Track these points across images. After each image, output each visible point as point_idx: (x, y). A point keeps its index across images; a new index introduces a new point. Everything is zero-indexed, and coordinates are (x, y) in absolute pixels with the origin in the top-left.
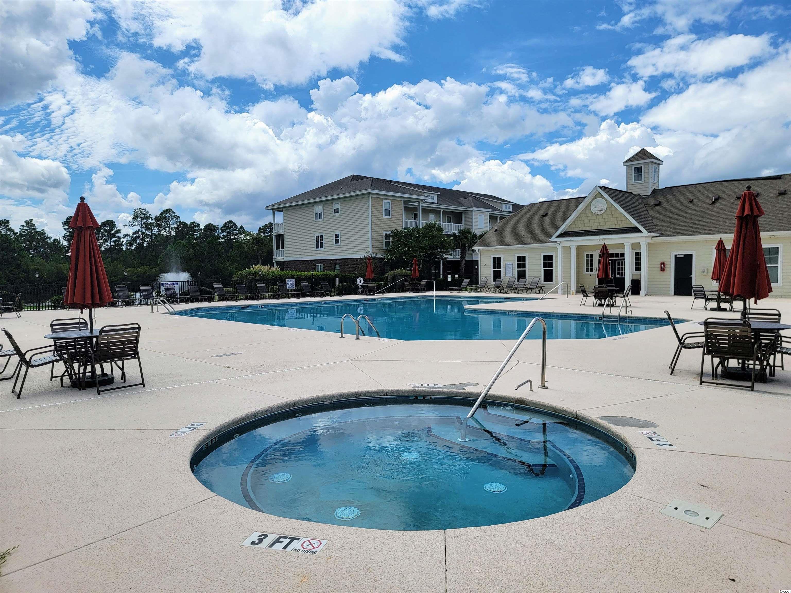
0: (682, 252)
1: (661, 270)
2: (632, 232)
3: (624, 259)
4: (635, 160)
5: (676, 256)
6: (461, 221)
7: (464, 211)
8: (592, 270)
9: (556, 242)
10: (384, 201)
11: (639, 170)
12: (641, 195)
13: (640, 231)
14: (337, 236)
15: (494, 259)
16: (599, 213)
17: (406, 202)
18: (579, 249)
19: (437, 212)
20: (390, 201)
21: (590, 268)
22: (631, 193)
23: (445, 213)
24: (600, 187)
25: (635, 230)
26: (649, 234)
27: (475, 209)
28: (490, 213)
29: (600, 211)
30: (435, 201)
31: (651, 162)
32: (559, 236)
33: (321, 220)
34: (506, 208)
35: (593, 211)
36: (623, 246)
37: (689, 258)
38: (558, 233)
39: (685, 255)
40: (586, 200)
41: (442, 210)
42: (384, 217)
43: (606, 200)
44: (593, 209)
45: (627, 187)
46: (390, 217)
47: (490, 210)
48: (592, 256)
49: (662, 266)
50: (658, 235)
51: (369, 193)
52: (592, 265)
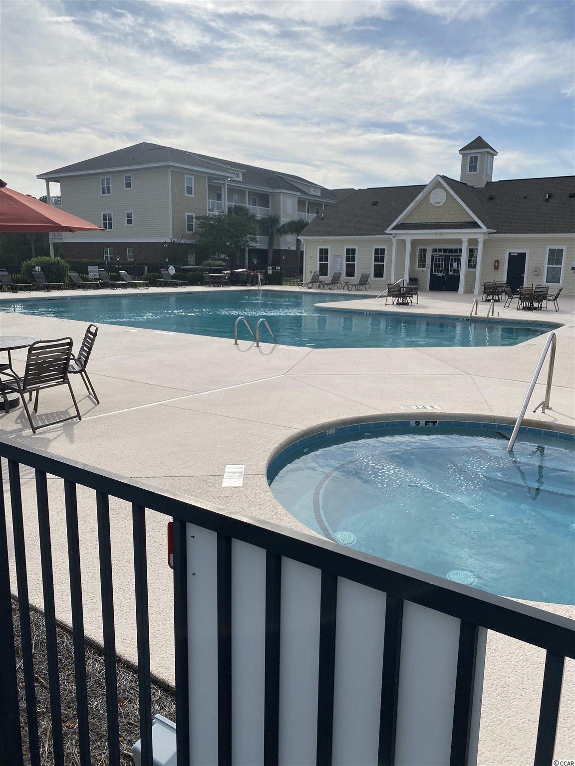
0: (516, 251)
1: (495, 269)
2: (471, 228)
3: (461, 256)
4: (471, 149)
5: (510, 254)
6: (268, 204)
7: (271, 192)
8: (424, 266)
9: (391, 234)
10: (186, 176)
11: (474, 160)
12: (475, 187)
13: (479, 227)
14: (129, 215)
15: (321, 250)
16: (437, 205)
17: (210, 179)
18: (414, 243)
19: (241, 192)
20: (192, 177)
21: (422, 264)
22: (466, 184)
23: (251, 194)
24: (440, 176)
25: (474, 225)
26: (488, 230)
27: (283, 191)
28: (298, 197)
29: (438, 203)
30: (240, 179)
31: (487, 152)
32: (394, 228)
33: (109, 195)
34: (314, 192)
35: (432, 202)
36: (460, 241)
37: (522, 256)
38: (394, 224)
39: (518, 253)
40: (425, 190)
41: (247, 191)
42: (186, 195)
43: (446, 191)
44: (433, 200)
45: (462, 177)
46: (193, 196)
47: (299, 194)
48: (425, 250)
49: (496, 264)
50: (495, 231)
51: (169, 166)
52: (424, 261)
